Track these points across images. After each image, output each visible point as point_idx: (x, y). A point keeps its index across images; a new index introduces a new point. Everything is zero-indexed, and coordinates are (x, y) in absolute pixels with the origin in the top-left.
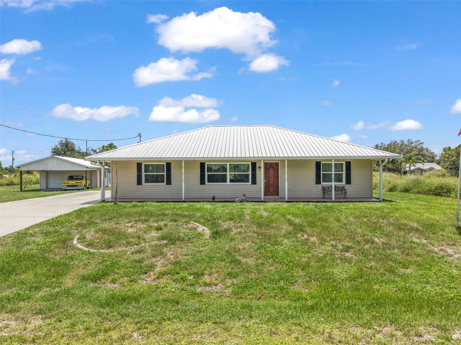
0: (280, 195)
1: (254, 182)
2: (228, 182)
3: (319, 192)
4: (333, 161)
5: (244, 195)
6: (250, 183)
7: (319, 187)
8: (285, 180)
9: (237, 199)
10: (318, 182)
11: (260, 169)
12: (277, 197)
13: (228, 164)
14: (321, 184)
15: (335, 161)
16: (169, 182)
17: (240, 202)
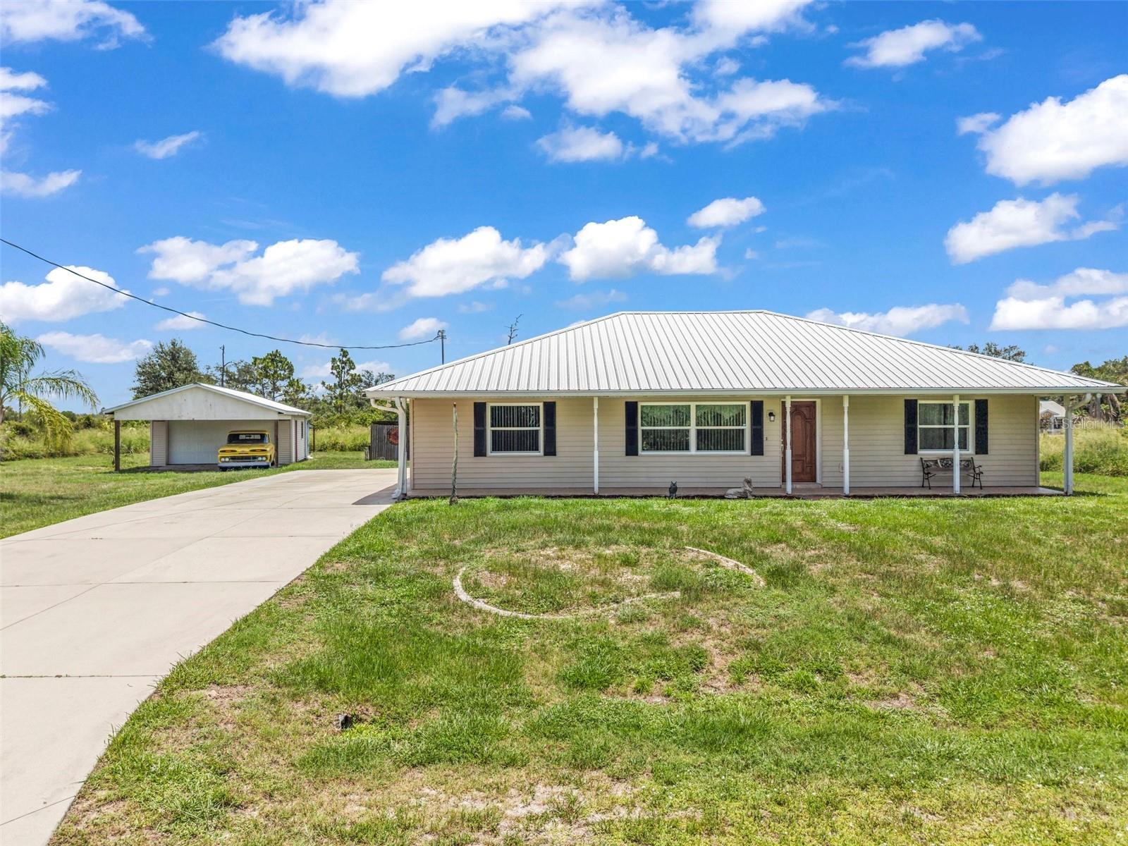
0: (818, 480)
1: (758, 449)
2: (693, 450)
3: (913, 474)
4: (957, 398)
5: (749, 482)
6: (748, 450)
7: (914, 459)
8: (843, 446)
9: (730, 491)
10: (910, 448)
11: (772, 418)
12: (811, 485)
13: (693, 405)
14: (916, 453)
15: (960, 399)
16: (551, 450)
17: (740, 498)
